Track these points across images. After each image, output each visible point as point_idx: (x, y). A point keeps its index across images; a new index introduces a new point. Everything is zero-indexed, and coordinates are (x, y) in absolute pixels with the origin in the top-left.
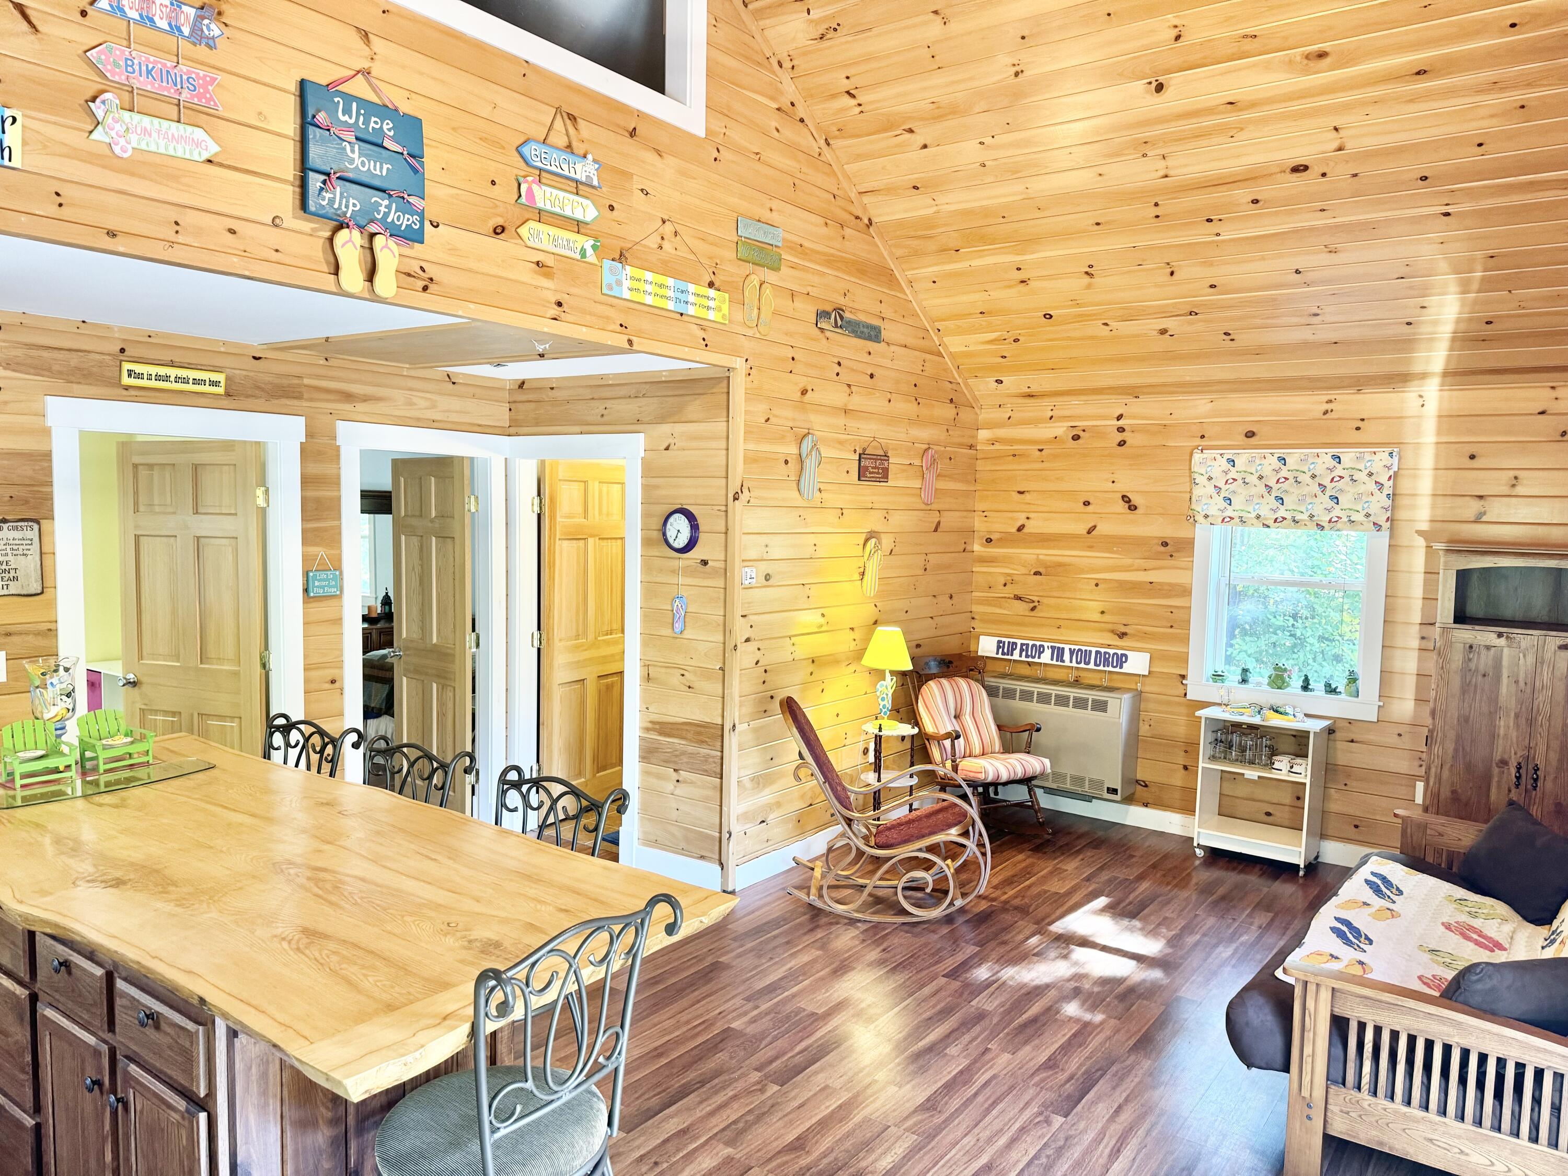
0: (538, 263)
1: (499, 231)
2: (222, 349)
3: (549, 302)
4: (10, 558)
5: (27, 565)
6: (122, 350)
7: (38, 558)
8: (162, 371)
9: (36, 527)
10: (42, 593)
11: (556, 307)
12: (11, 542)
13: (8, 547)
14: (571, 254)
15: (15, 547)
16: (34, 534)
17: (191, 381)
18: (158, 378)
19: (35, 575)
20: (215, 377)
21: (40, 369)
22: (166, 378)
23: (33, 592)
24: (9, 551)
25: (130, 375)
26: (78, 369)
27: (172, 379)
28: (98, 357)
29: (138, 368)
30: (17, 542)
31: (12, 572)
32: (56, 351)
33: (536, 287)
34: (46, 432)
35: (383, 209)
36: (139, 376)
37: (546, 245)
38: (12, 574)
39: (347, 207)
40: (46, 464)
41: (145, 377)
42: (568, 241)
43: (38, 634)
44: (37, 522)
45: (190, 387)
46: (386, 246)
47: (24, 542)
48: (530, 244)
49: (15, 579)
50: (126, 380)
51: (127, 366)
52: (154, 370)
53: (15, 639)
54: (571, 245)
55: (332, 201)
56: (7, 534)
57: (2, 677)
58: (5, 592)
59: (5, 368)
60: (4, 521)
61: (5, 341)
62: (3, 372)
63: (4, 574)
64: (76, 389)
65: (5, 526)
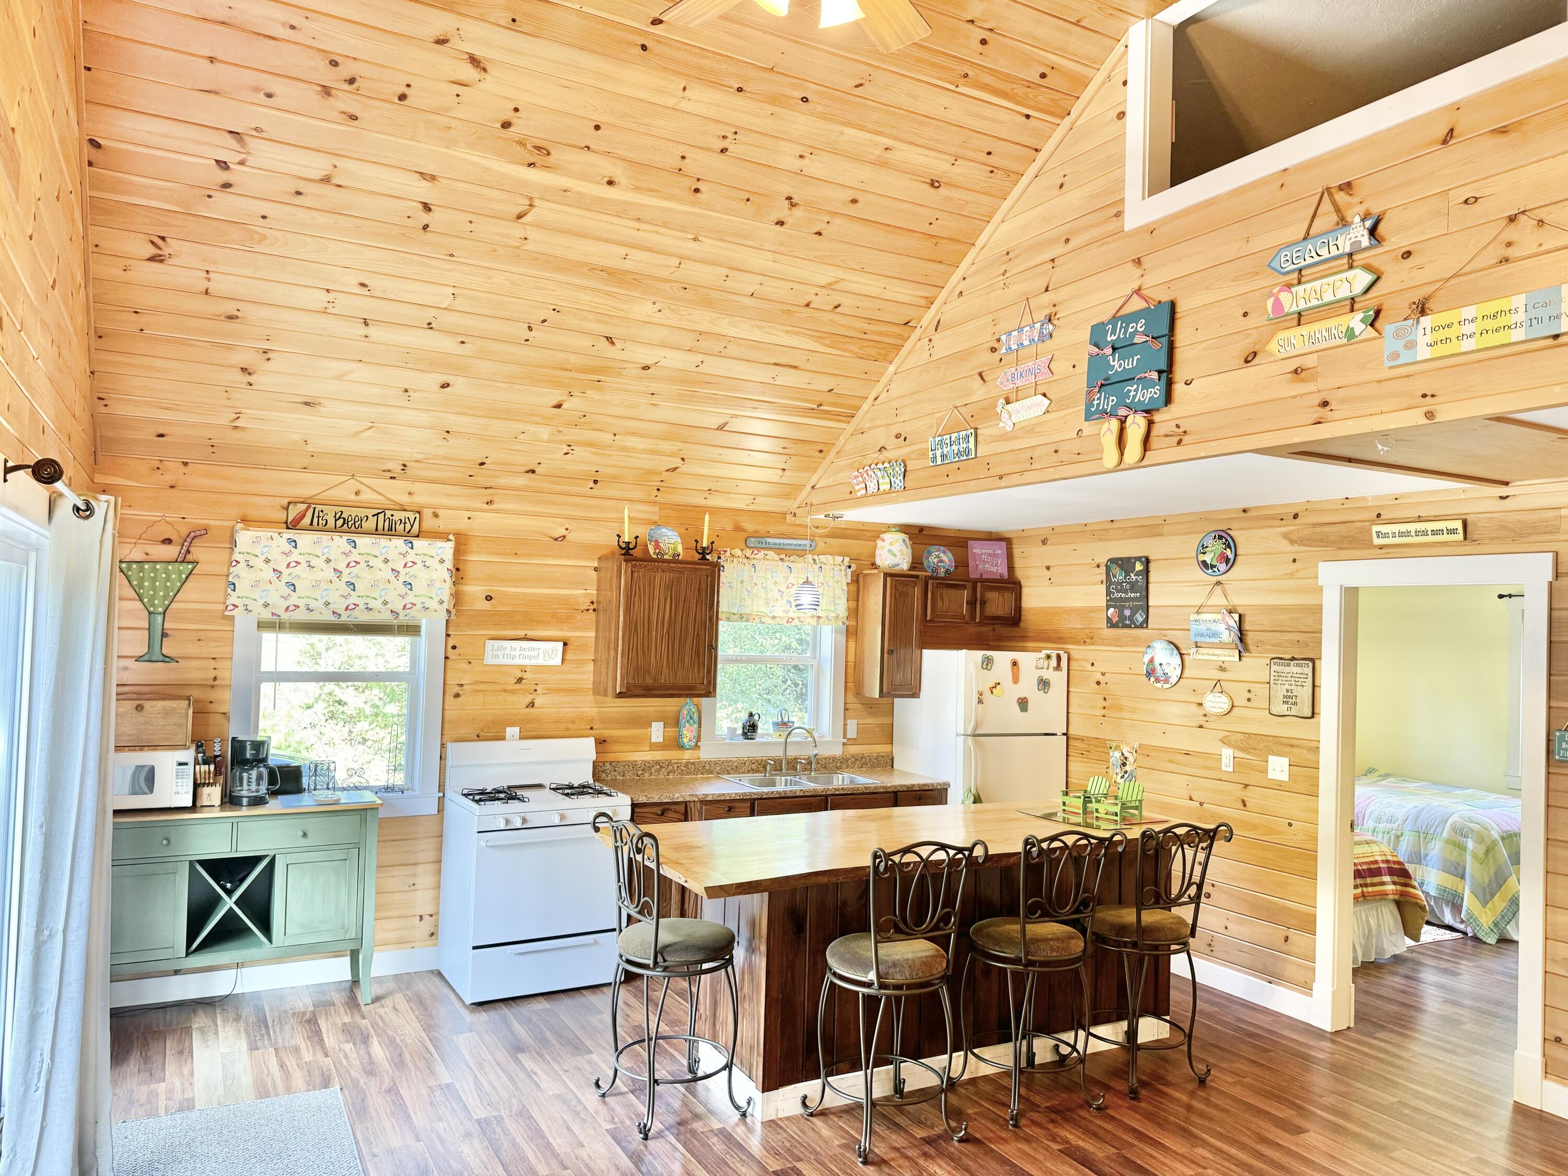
0: (1296, 371)
1: (1249, 359)
2: (1462, 497)
3: (1316, 406)
4: (1293, 687)
5: (1304, 694)
6: (1379, 515)
7: (1311, 689)
8: (1403, 527)
9: (1311, 665)
10: (1313, 717)
11: (1320, 409)
12: (1296, 675)
13: (1293, 679)
14: (1338, 342)
15: (1297, 679)
16: (1309, 670)
17: (1429, 533)
18: (1401, 534)
19: (1308, 702)
20: (1452, 525)
22: (1408, 534)
23: (1307, 715)
24: (1293, 682)
25: (1378, 537)
26: (1347, 537)
27: (1413, 533)
28: (1359, 524)
29: (1384, 529)
30: (1299, 676)
31: (1294, 698)
32: (1332, 526)
33: (1294, 397)
34: (1320, 590)
35: (1132, 394)
36: (1386, 535)
37: (1301, 346)
38: (1294, 700)
39: (1108, 405)
40: (1318, 616)
41: (1391, 535)
42: (1328, 330)
43: (1310, 749)
44: (1313, 660)
45: (1431, 538)
46: (1134, 422)
47: (1303, 676)
49: (1296, 704)
50: (1377, 541)
51: (1375, 528)
52: (1396, 528)
53: (1296, 750)
54: (1334, 331)
55: (1098, 405)
56: (1293, 669)
57: (1285, 777)
58: (1289, 713)
59: (1299, 545)
60: (1293, 659)
61: (1300, 525)
62: (1297, 548)
63: (1289, 699)
64: (1344, 553)
65: (1292, 663)
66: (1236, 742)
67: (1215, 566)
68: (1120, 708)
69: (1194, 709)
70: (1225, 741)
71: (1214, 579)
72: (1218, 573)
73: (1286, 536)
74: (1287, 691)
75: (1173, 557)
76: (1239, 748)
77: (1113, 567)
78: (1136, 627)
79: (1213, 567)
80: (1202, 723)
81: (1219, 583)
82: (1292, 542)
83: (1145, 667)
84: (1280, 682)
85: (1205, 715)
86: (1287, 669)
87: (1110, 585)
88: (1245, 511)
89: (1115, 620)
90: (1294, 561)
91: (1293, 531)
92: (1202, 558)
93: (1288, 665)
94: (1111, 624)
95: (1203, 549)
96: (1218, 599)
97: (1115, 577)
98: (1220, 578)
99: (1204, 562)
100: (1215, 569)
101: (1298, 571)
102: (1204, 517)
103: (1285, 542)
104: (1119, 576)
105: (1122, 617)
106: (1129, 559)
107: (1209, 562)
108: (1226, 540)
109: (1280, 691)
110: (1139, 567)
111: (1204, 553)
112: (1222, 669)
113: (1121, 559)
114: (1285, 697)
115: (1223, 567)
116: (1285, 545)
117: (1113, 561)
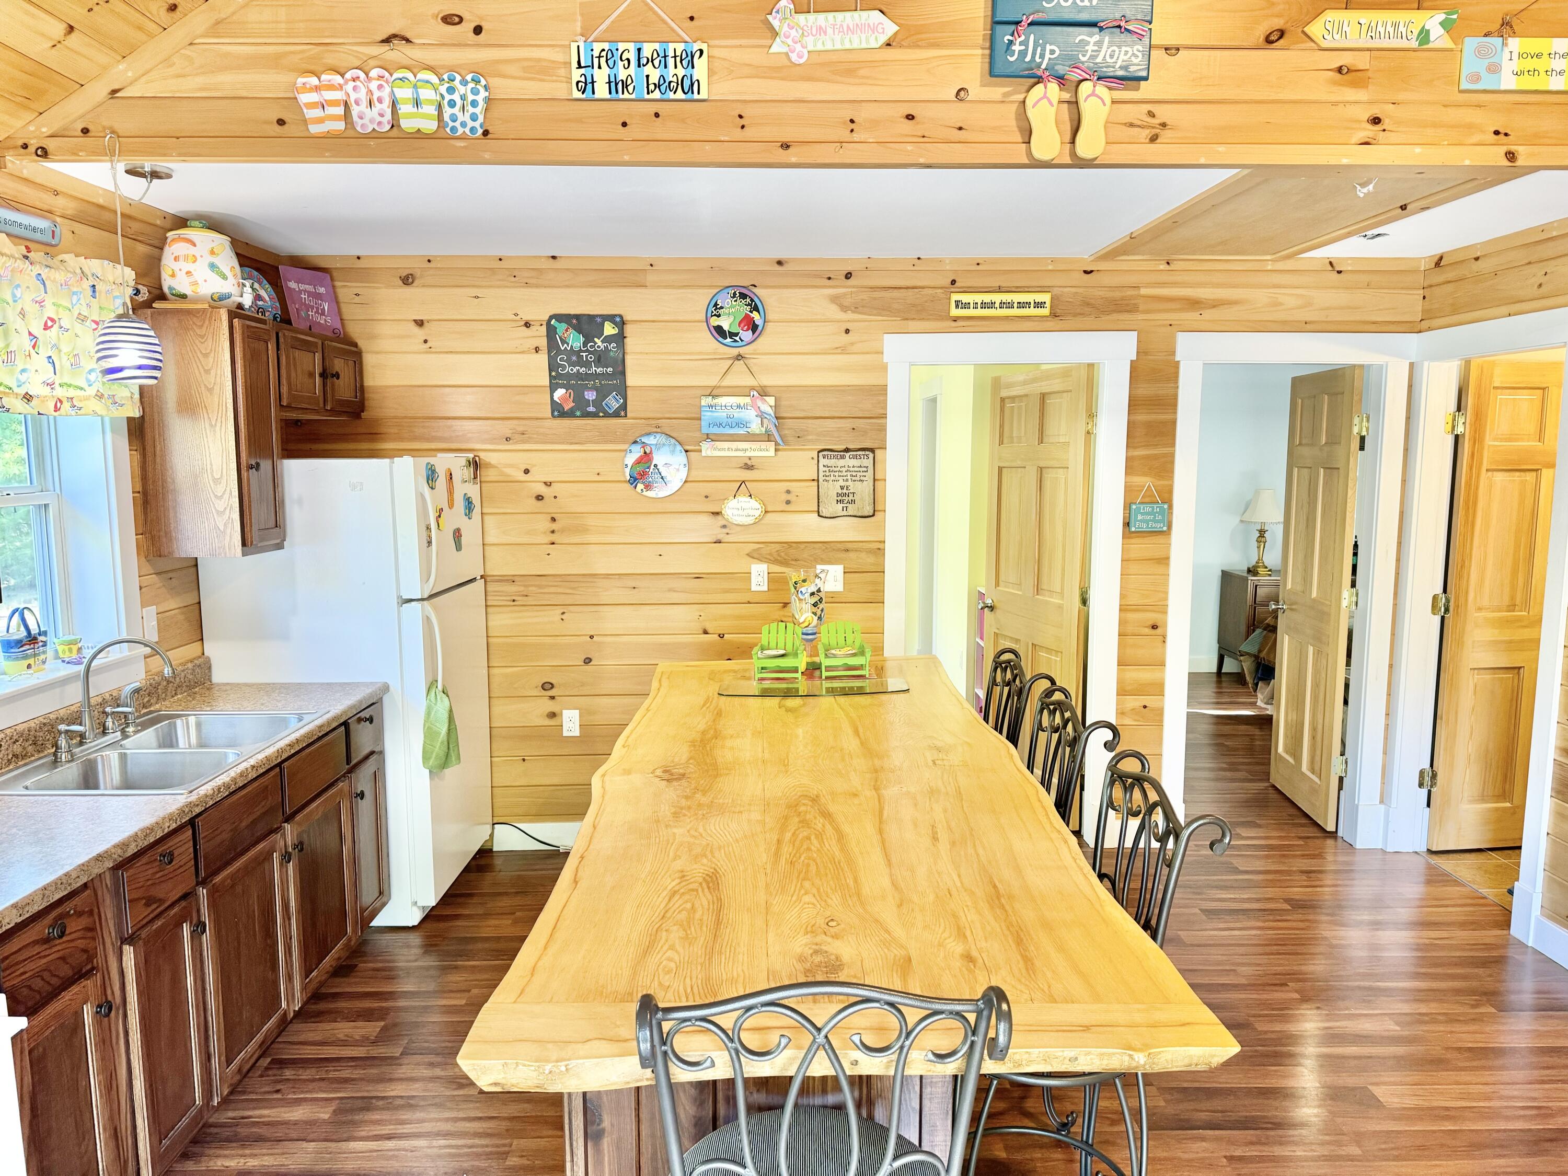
0: (1340, 70)
1: (1273, 38)
2: (1050, 267)
3: (1360, 122)
4: (850, 483)
5: (863, 490)
6: (953, 282)
7: (872, 484)
8: (987, 298)
9: (871, 455)
10: (873, 515)
11: (1370, 127)
12: (851, 469)
13: (849, 474)
14: (1404, 44)
15: (854, 474)
16: (868, 462)
17: (1015, 305)
18: (984, 305)
19: (868, 499)
20: (1040, 298)
21: (885, 309)
22: (991, 305)
23: (866, 514)
24: (849, 477)
25: (957, 306)
26: (914, 305)
27: (997, 305)
28: (930, 291)
29: (965, 298)
30: (856, 469)
31: (851, 495)
32: (896, 291)
33: (1335, 104)
34: (884, 368)
35: (1090, 48)
36: (966, 306)
37: (1354, 38)
38: (851, 497)
39: (1042, 56)
40: (882, 398)
41: (972, 306)
42: (1396, 25)
43: (870, 551)
44: (872, 450)
45: (1016, 312)
46: (1093, 94)
47: (861, 469)
48: (1324, 44)
49: (853, 502)
50: (955, 312)
51: (955, 297)
52: (979, 298)
53: (852, 555)
54: (1402, 29)
55: (1023, 54)
56: (849, 461)
57: (839, 587)
58: (845, 513)
59: (853, 312)
60: (847, 450)
61: (853, 287)
62: (850, 316)
63: (844, 497)
64: (912, 325)
65: (847, 455)
66: (770, 554)
67: (736, 335)
68: (583, 529)
69: (706, 519)
70: (755, 556)
71: (735, 352)
72: (740, 343)
73: (834, 299)
74: (842, 488)
75: (666, 318)
76: (776, 562)
77: (561, 328)
78: (607, 415)
79: (732, 335)
80: (720, 537)
81: (739, 357)
82: (844, 309)
83: (627, 471)
84: (832, 478)
85: (724, 527)
86: (841, 462)
87: (557, 354)
88: (780, 263)
89: (568, 406)
90: (847, 331)
91: (845, 294)
92: (715, 322)
93: (843, 457)
94: (559, 411)
95: (716, 309)
96: (739, 377)
97: (563, 342)
98: (742, 351)
99: (719, 330)
100: (737, 338)
101: (852, 344)
102: (715, 267)
103: (834, 308)
104: (575, 340)
105: (580, 401)
106: (591, 317)
107: (726, 328)
108: (752, 300)
109: (831, 489)
110: (609, 329)
111: (719, 316)
112: (749, 467)
113: (577, 317)
114: (838, 495)
115: (747, 335)
116: (834, 312)
117: (560, 318)
